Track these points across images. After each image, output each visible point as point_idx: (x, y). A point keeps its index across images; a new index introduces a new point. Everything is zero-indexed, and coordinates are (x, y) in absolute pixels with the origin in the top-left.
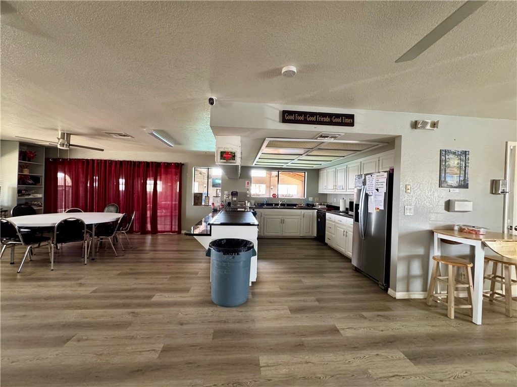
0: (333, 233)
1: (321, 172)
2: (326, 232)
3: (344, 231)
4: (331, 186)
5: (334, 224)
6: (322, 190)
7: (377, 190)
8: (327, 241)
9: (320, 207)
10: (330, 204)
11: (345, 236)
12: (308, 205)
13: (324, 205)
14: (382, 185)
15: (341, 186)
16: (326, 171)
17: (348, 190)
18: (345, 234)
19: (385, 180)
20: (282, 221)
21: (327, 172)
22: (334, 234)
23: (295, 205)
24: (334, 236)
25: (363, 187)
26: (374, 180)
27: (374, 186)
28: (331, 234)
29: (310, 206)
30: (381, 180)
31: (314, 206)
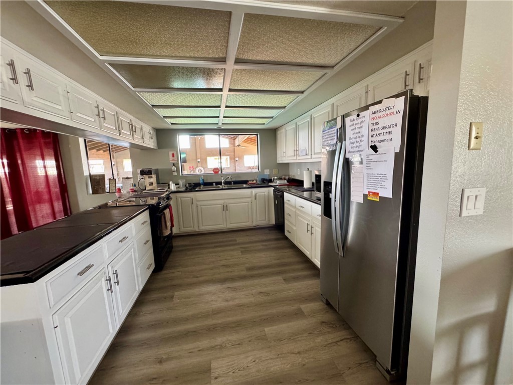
0: (295, 224)
1: (279, 132)
2: (286, 222)
3: (308, 225)
4: (290, 152)
5: (294, 210)
6: (281, 159)
7: (374, 148)
8: (286, 233)
9: (278, 182)
10: (293, 177)
11: (310, 232)
12: (263, 180)
13: (285, 179)
14: (389, 133)
15: (303, 150)
16: (284, 130)
17: (313, 156)
18: (310, 229)
19: (398, 119)
20: (225, 208)
21: (286, 131)
22: (295, 226)
23: (246, 182)
24: (295, 228)
25: (339, 144)
26: (365, 126)
27: (365, 139)
28: (291, 225)
29: (265, 182)
30: (383, 122)
31: (272, 182)
